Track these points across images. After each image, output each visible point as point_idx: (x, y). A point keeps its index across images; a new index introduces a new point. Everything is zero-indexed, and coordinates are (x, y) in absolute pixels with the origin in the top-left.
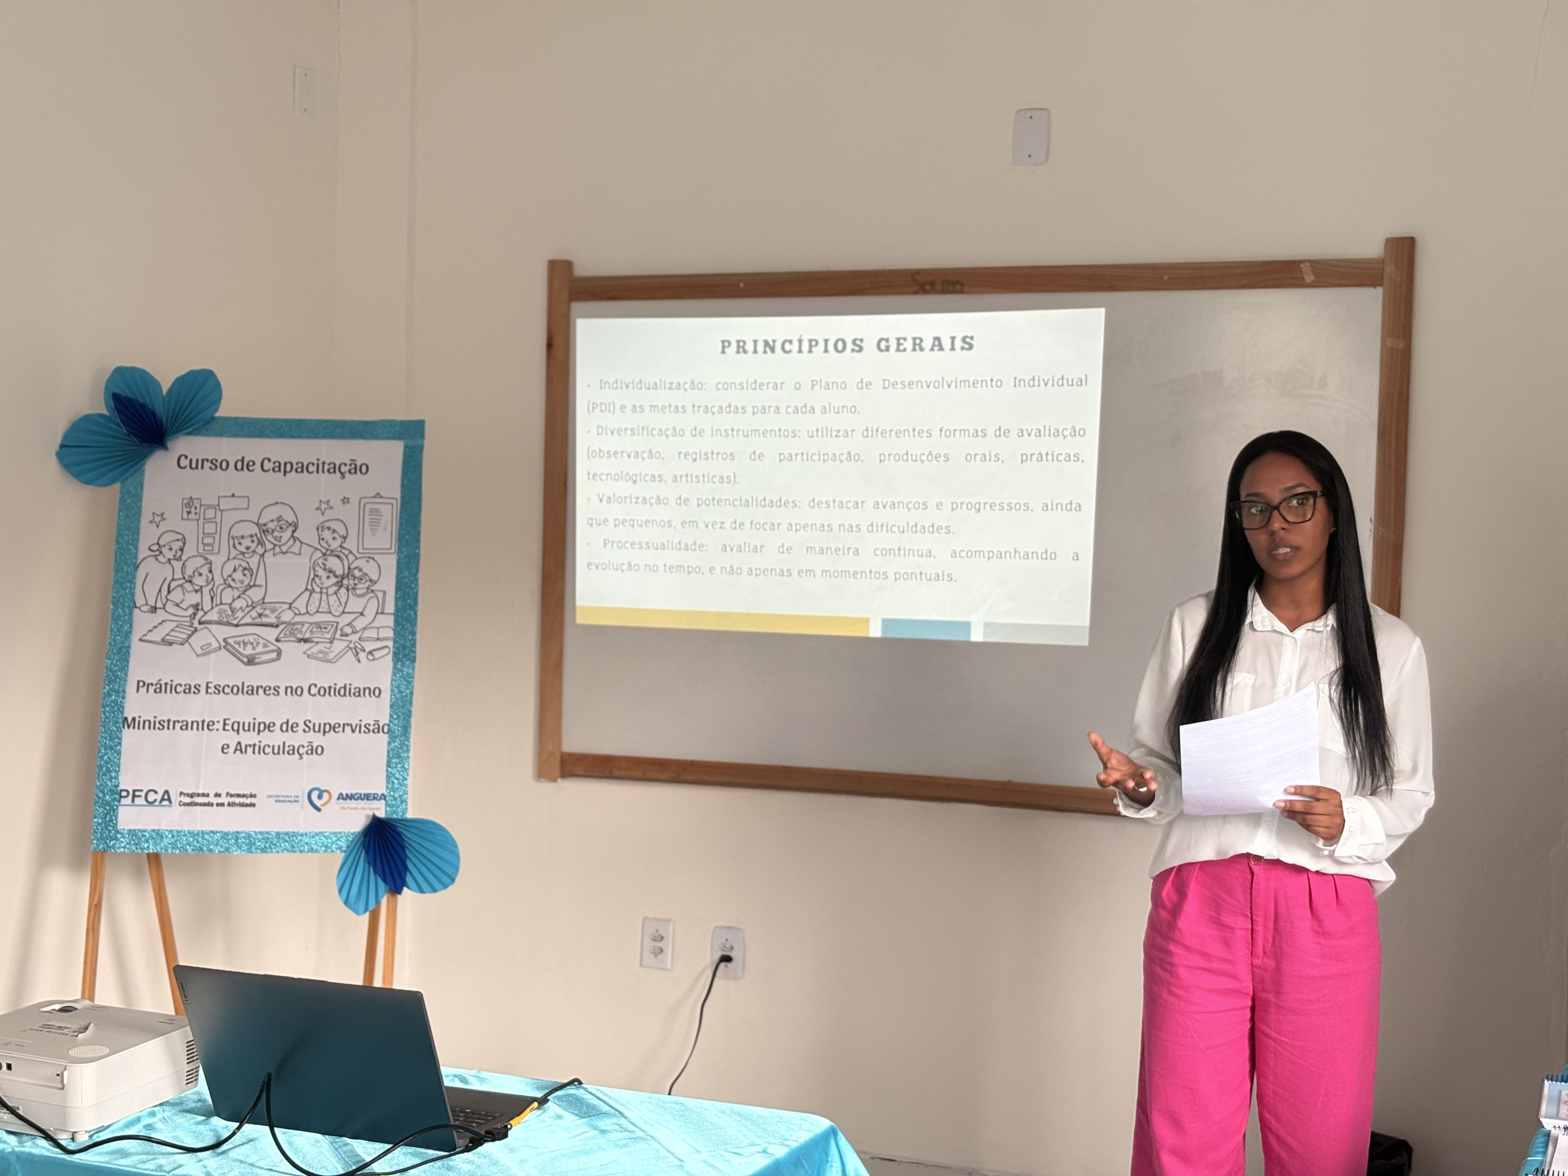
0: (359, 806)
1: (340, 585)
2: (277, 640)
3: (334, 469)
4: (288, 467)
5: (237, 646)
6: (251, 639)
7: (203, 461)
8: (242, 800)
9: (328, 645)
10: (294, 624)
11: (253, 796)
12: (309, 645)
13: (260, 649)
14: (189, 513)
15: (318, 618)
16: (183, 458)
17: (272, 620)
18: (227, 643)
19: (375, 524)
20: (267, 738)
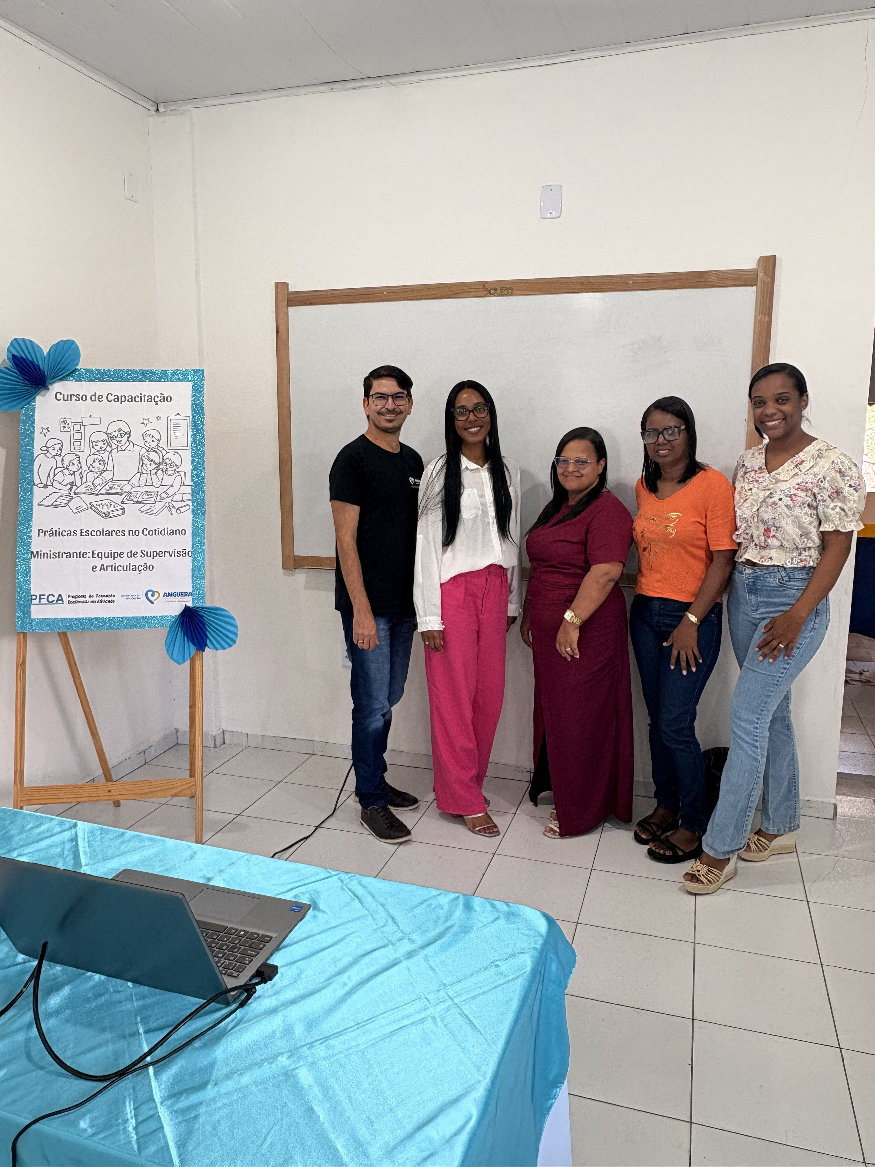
0: (177, 600)
1: (158, 469)
2: (122, 503)
3: (151, 399)
4: (123, 398)
5: (98, 507)
6: (106, 502)
7: (71, 395)
8: (106, 599)
9: (153, 505)
10: (132, 493)
11: (113, 596)
12: (142, 505)
13: (112, 508)
14: (64, 427)
15: (146, 489)
16: (58, 394)
17: (119, 491)
18: (93, 506)
19: (177, 431)
20: (118, 561)
